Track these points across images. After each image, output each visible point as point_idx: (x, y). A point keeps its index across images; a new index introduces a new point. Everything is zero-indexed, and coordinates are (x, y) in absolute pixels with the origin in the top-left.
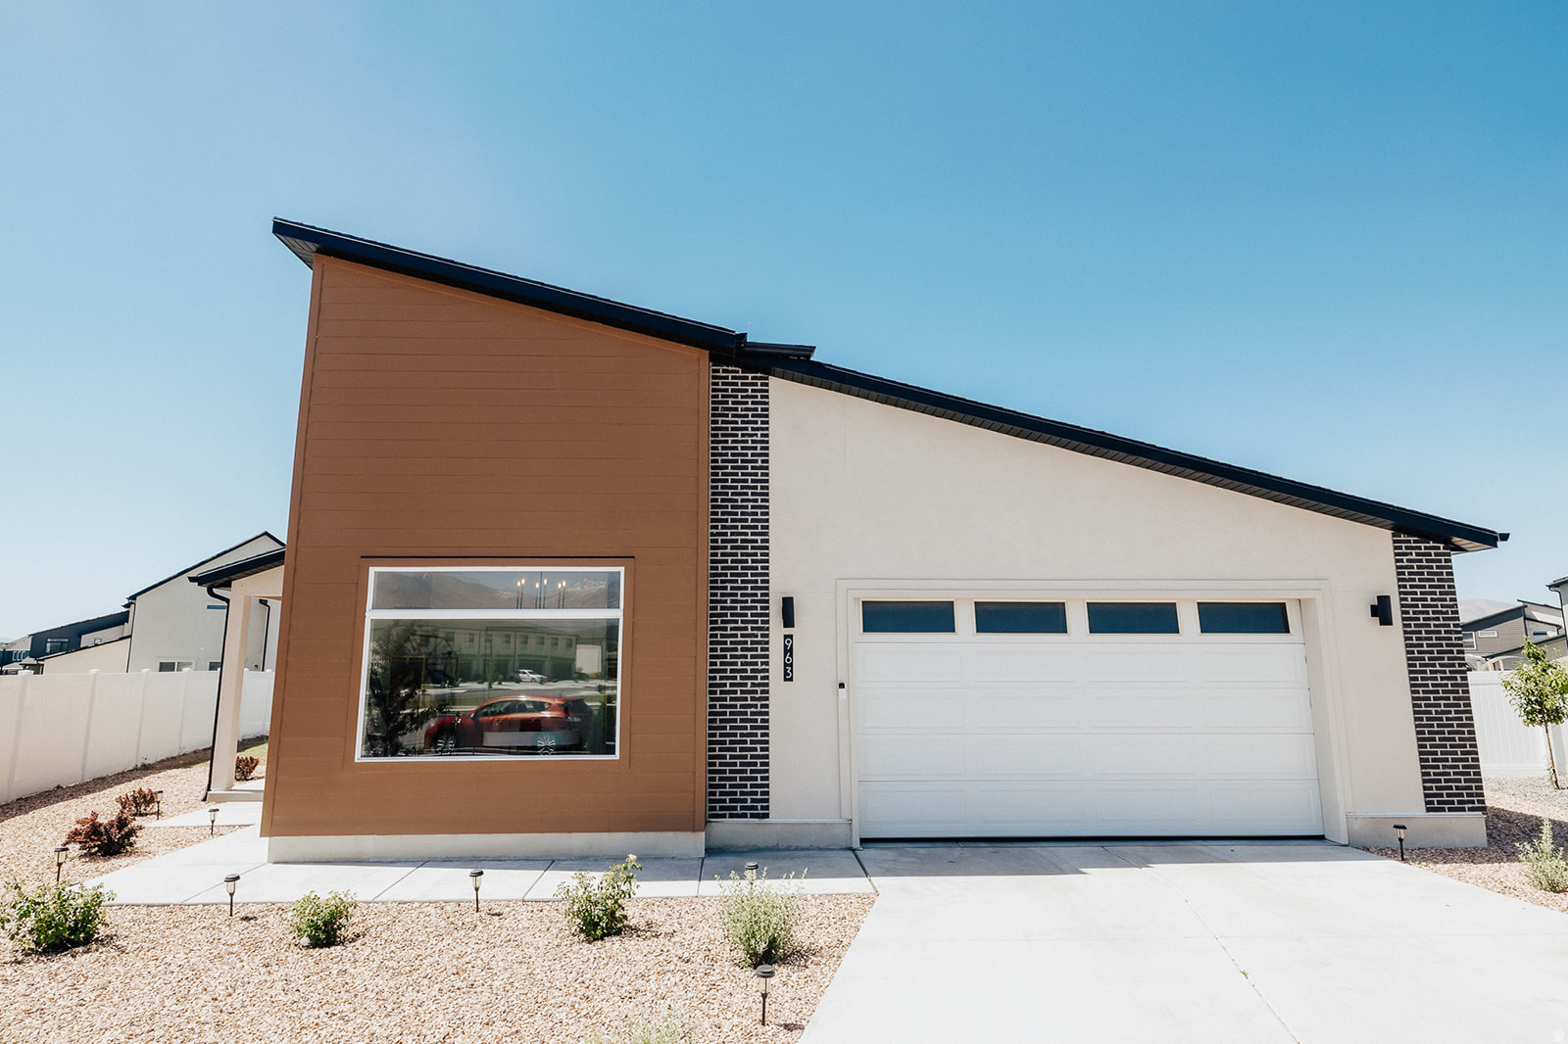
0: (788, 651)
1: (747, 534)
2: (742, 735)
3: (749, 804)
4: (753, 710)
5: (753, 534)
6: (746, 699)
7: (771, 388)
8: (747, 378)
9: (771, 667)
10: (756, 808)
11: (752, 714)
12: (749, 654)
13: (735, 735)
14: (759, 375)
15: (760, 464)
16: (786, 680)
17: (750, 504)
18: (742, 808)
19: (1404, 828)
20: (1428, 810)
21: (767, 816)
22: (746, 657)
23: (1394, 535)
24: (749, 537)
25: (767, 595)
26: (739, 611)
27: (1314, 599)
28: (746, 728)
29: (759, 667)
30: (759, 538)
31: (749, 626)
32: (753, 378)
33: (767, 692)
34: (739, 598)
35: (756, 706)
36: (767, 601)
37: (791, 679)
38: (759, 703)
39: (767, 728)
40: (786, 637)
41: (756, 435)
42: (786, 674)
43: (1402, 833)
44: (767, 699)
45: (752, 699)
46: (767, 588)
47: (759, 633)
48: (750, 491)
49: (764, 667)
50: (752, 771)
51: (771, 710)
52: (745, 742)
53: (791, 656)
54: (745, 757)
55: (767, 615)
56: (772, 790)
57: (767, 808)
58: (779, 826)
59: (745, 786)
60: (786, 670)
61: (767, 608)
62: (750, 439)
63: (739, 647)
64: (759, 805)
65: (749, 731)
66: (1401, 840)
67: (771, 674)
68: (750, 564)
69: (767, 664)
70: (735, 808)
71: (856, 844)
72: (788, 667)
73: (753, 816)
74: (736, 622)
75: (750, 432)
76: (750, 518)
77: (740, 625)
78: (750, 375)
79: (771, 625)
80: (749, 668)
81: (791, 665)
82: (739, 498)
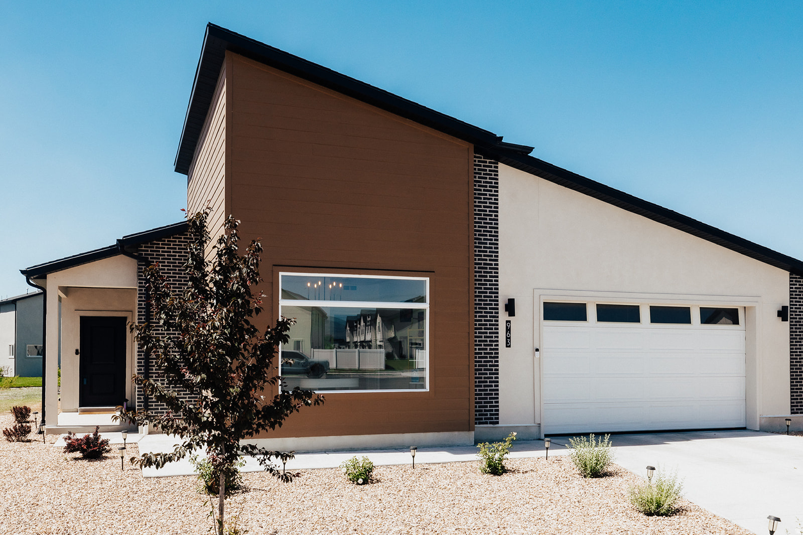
0: (508, 330)
1: (486, 260)
2: (485, 378)
3: (489, 416)
4: (490, 363)
5: (490, 260)
6: (487, 357)
7: (499, 170)
8: (486, 162)
9: (499, 339)
10: (492, 419)
11: (490, 366)
12: (488, 331)
13: (481, 378)
14: (493, 161)
15: (493, 217)
16: (507, 346)
17: (488, 242)
18: (485, 419)
19: (790, 420)
20: (792, 413)
21: (498, 423)
22: (486, 333)
23: (790, 275)
24: (488, 262)
25: (497, 297)
26: (483, 306)
27: (755, 307)
28: (487, 374)
29: (494, 339)
30: (493, 263)
31: (488, 315)
32: (490, 163)
33: (498, 353)
34: (483, 298)
35: (492, 362)
36: (497, 301)
37: (510, 346)
38: (494, 360)
39: (498, 374)
40: (507, 322)
41: (491, 199)
42: (507, 343)
43: (788, 423)
44: (498, 357)
45: (490, 357)
46: (497, 293)
47: (494, 319)
48: (488, 234)
49: (496, 339)
50: (490, 398)
51: (500, 363)
52: (486, 382)
53: (510, 333)
54: (487, 390)
55: (497, 309)
56: (500, 408)
57: (498, 418)
58: (503, 429)
59: (487, 407)
60: (507, 341)
61: (497, 305)
62: (488, 201)
63: (483, 327)
64: (494, 417)
65: (488, 376)
66: (788, 426)
67: (499, 343)
68: (488, 278)
69: (497, 337)
70: (482, 419)
71: (543, 437)
72: (508, 339)
73: (491, 423)
74: (481, 312)
75: (488, 197)
76: (488, 250)
77: (483, 314)
78: (488, 161)
79: (500, 315)
80: (488, 339)
81: (510, 338)
82: (482, 237)
